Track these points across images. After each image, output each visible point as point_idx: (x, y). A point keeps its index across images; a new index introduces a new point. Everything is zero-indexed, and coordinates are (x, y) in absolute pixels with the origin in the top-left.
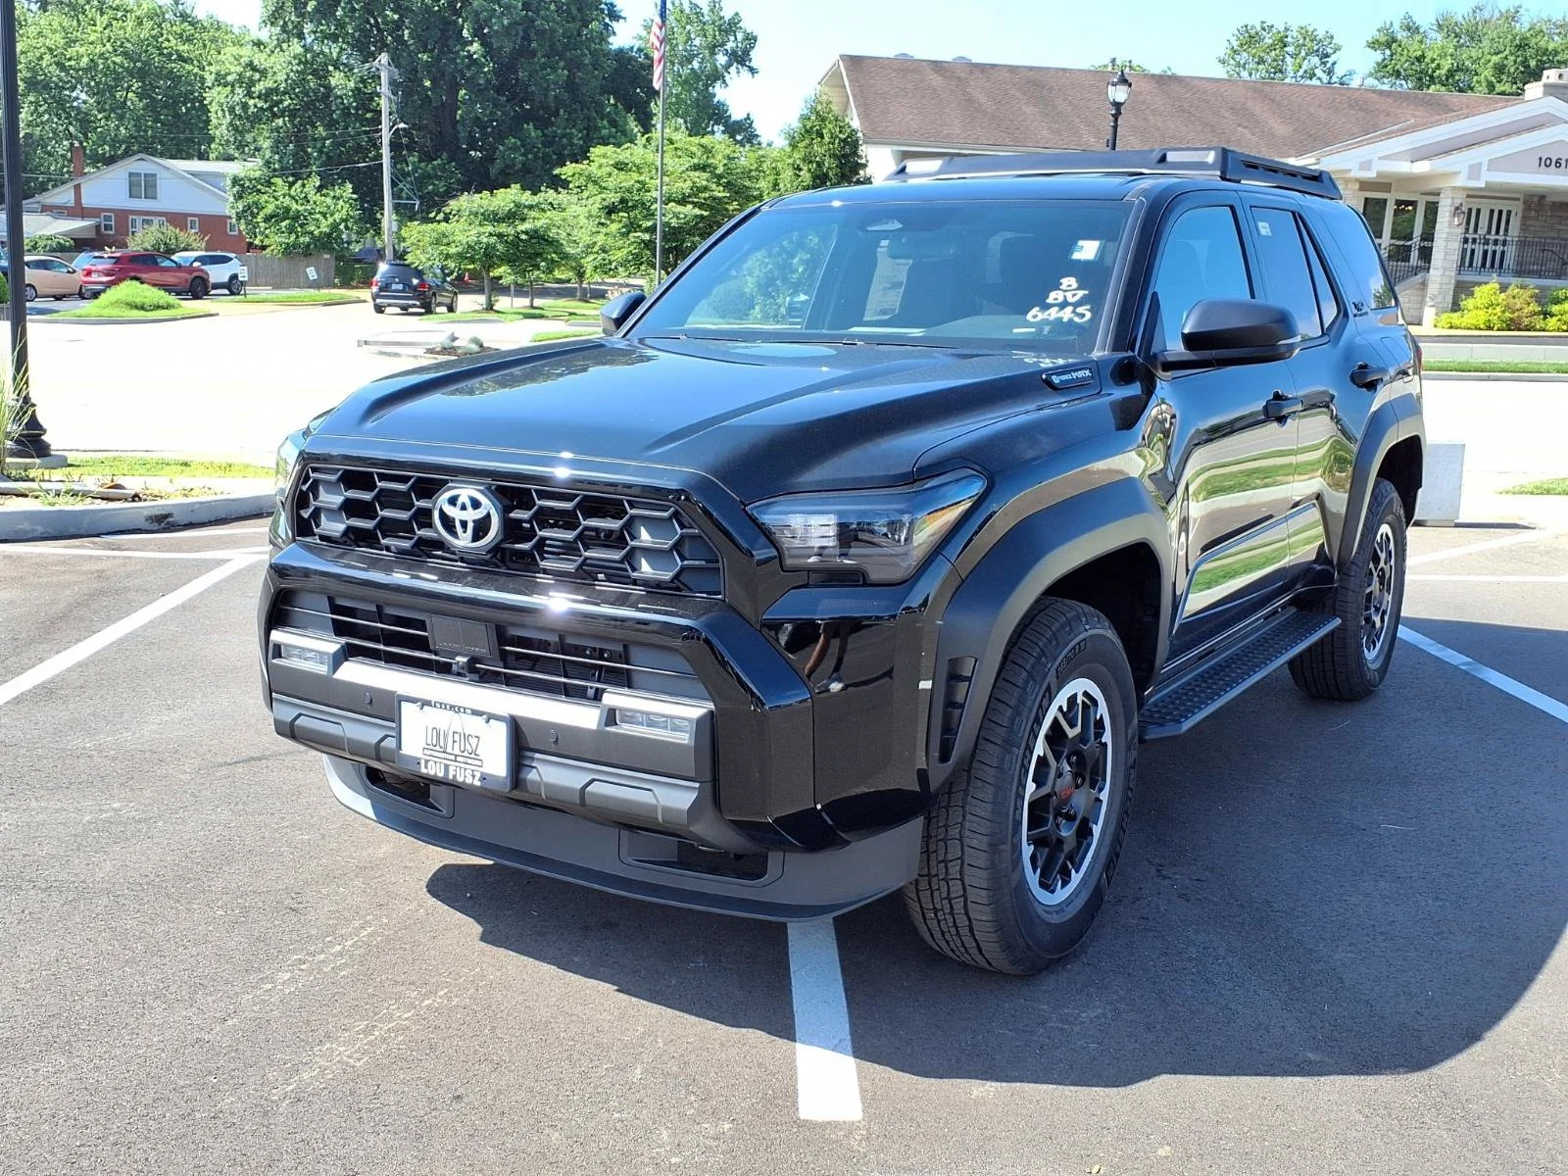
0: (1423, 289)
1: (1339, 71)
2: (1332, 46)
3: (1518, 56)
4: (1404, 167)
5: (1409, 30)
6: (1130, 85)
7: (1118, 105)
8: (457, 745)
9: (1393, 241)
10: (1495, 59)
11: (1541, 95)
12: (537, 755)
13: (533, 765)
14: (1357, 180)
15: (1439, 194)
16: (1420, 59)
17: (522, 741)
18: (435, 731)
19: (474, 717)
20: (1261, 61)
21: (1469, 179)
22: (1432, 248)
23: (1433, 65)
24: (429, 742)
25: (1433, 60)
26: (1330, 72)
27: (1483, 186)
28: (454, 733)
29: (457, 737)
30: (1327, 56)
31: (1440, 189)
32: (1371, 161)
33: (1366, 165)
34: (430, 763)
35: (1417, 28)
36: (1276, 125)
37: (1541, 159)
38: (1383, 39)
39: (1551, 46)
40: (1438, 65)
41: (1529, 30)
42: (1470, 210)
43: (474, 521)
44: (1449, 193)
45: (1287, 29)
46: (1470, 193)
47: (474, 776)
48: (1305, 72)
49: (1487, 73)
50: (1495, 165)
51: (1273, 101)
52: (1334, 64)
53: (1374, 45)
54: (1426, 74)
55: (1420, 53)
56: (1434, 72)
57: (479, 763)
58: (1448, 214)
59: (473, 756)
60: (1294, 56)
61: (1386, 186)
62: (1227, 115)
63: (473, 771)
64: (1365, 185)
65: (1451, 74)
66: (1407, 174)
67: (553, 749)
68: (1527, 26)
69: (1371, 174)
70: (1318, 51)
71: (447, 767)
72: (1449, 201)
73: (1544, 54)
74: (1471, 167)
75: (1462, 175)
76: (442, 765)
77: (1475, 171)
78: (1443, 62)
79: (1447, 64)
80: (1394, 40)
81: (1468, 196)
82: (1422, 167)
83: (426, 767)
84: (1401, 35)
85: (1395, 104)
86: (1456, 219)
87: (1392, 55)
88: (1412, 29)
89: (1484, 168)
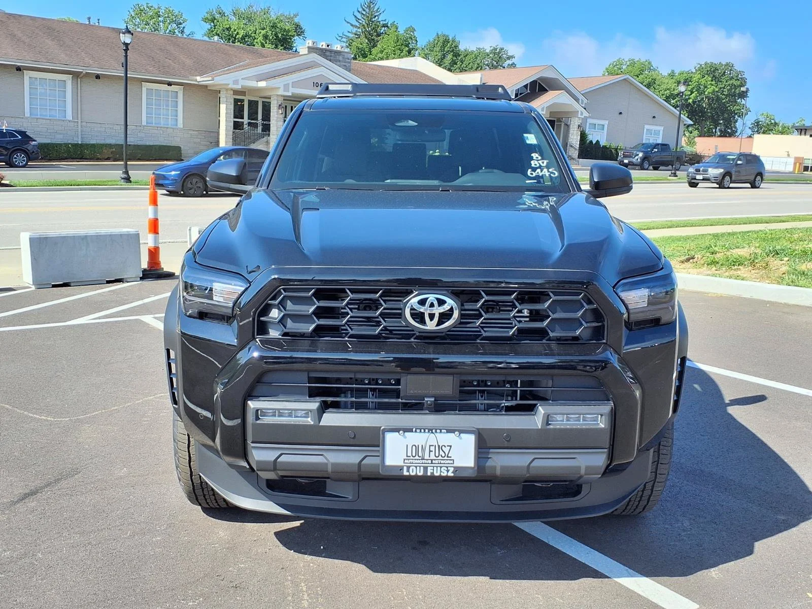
0: (267, 145)
1: (187, 31)
2: (182, 19)
3: (273, 31)
4: (253, 84)
5: (220, 14)
6: (132, 34)
7: (126, 45)
8: (432, 454)
9: (249, 121)
10: (263, 32)
11: (307, 52)
12: (491, 450)
13: (489, 456)
14: (231, 89)
15: (270, 98)
16: (229, 29)
17: (484, 444)
18: (414, 447)
19: (449, 434)
20: (147, 24)
21: (284, 91)
22: (270, 125)
23: (236, 33)
24: (409, 454)
25: (235, 30)
26: (182, 32)
27: (291, 95)
28: (430, 446)
29: (432, 448)
30: (180, 24)
31: (270, 96)
32: (238, 80)
33: (236, 82)
34: (411, 468)
35: (224, 13)
36: (184, 59)
37: (314, 83)
38: (210, 18)
39: (287, 28)
40: (238, 33)
41: (277, 19)
42: (286, 107)
43: (440, 313)
44: (275, 98)
45: (159, 8)
46: (286, 98)
47: (448, 471)
48: (170, 31)
49: (260, 39)
50: (295, 84)
51: (179, 46)
52: (184, 28)
53: (205, 20)
54: (232, 37)
55: (228, 26)
56: (236, 36)
57: (452, 462)
58: (276, 108)
59: (446, 458)
60: (164, 22)
61: (242, 93)
62: (158, 52)
63: (447, 467)
64: (236, 92)
65: (243, 38)
66: (255, 87)
67: (506, 444)
68: (275, 18)
69: (238, 87)
70: (175, 21)
71: (426, 469)
72: (276, 102)
73: (284, 32)
74: (284, 85)
75: (281, 88)
76: (422, 468)
77: (286, 87)
78: (239, 31)
79: (242, 33)
80: (215, 19)
81: (284, 100)
82: (262, 84)
83: (408, 471)
84: (217, 16)
85: (238, 52)
86: (280, 110)
87: (215, 26)
88: (222, 14)
89: (290, 86)
